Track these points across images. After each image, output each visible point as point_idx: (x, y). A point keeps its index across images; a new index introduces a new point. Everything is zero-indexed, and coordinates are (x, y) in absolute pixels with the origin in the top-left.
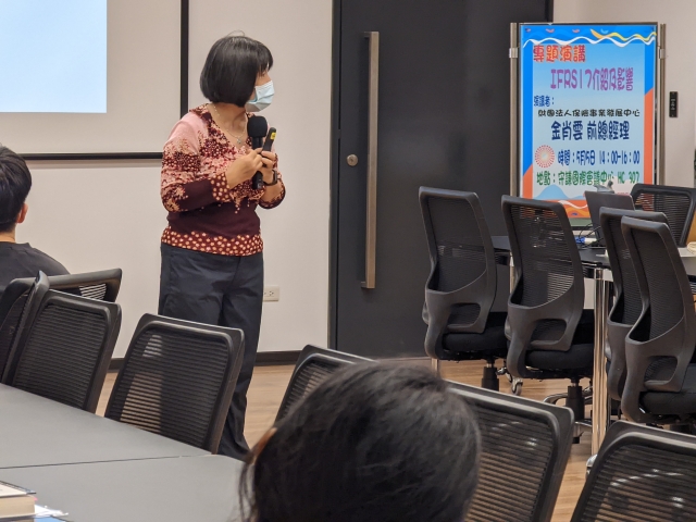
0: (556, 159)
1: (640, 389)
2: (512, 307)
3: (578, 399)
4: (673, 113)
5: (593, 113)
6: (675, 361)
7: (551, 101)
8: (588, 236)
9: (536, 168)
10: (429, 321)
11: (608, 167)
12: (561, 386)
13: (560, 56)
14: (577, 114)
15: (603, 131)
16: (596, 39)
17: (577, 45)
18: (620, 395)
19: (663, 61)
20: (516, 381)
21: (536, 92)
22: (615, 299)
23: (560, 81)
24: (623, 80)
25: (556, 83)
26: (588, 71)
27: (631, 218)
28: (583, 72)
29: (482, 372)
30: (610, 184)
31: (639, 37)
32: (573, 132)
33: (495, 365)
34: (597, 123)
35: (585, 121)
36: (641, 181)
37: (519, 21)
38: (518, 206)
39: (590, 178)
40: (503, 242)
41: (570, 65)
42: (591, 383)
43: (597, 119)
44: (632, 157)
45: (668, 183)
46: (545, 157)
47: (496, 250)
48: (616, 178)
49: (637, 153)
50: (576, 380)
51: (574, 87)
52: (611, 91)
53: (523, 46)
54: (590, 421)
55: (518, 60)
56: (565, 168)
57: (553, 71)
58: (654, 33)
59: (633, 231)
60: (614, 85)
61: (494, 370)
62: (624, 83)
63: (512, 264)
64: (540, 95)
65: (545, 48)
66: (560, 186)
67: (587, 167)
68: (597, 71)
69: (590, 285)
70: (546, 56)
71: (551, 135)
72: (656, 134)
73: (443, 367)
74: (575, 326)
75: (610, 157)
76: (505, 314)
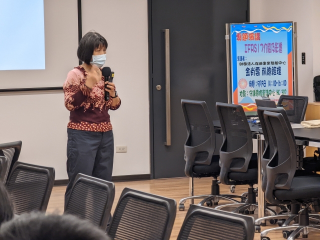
0: (248, 85)
1: (273, 188)
2: (221, 153)
3: (253, 194)
4: (304, 62)
5: (265, 63)
6: (287, 175)
7: (245, 59)
9: (239, 89)
10: (186, 160)
11: (272, 88)
13: (249, 38)
14: (257, 64)
15: (269, 72)
16: (265, 30)
17: (256, 33)
19: (296, 39)
20: (231, 187)
21: (239, 54)
23: (249, 49)
24: (278, 48)
26: (262, 45)
27: (267, 112)
28: (259, 45)
31: (285, 28)
32: (256, 72)
33: (217, 179)
34: (266, 68)
35: (261, 67)
36: (287, 94)
37: (229, 23)
39: (264, 93)
40: (218, 123)
41: (253, 42)
43: (267, 66)
44: (283, 83)
45: (299, 95)
46: (243, 84)
47: (215, 127)
48: (276, 93)
49: (285, 81)
50: (252, 185)
51: (256, 52)
52: (272, 53)
53: (232, 34)
54: (257, 203)
55: (230, 40)
56: (252, 89)
57: (246, 45)
58: (291, 26)
59: (269, 117)
60: (274, 51)
61: (216, 181)
62: (278, 49)
64: (240, 56)
65: (242, 34)
66: (250, 97)
67: (262, 88)
68: (266, 44)
69: (255, 142)
70: (242, 38)
71: (246, 74)
72: (294, 72)
73: (194, 181)
74: (249, 161)
75: (273, 83)
76: (219, 156)
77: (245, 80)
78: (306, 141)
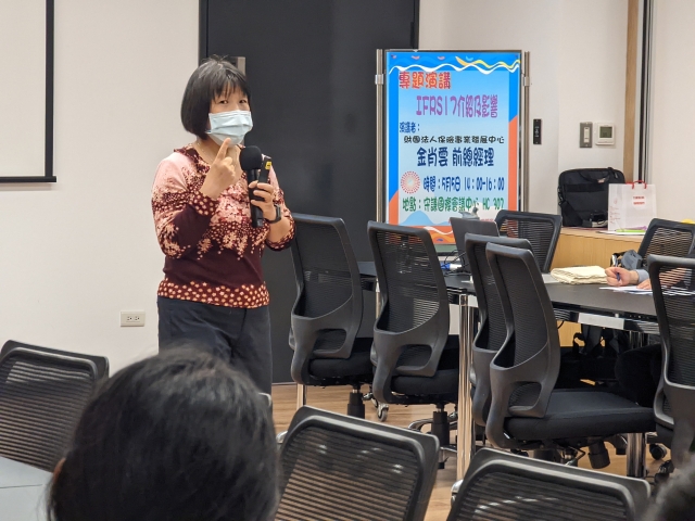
0: (422, 186)
1: (505, 414)
2: (378, 333)
3: (443, 425)
4: (537, 140)
5: (459, 139)
6: (538, 387)
7: (416, 128)
8: (454, 262)
9: (402, 195)
10: (295, 346)
11: (473, 193)
12: (426, 411)
13: (426, 83)
14: (443, 141)
15: (468, 158)
16: (460, 66)
17: (443, 72)
18: (485, 420)
19: (527, 88)
20: (381, 407)
21: (403, 117)
22: (480, 325)
23: (425, 108)
24: (487, 107)
25: (422, 109)
26: (453, 98)
27: (495, 245)
28: (449, 100)
29: (348, 397)
30: (475, 210)
31: (503, 65)
32: (439, 159)
33: (361, 391)
34: (462, 150)
35: (451, 147)
36: (506, 208)
37: (384, 48)
38: (384, 232)
39: (455, 204)
40: (370, 268)
41: (436, 92)
42: (456, 408)
43: (463, 146)
44: (496, 184)
45: (532, 210)
46: (411, 183)
47: (363, 276)
48: (481, 204)
49: (501, 180)
50: (441, 405)
51: (440, 113)
52: (476, 118)
53: (389, 72)
54: (455, 446)
55: (384, 86)
56: (431, 195)
57: (419, 98)
58: (518, 61)
59: (498, 257)
60: (479, 112)
61: (360, 396)
62: (489, 110)
63: (378, 290)
64: (406, 121)
65: (410, 75)
66: (426, 212)
67: (452, 193)
68: (462, 98)
69: (455, 311)
70: (411, 83)
71: (417, 161)
72: (521, 161)
73: (308, 393)
74: (441, 350)
75: (475, 184)
76: (372, 339)
77: (415, 175)
78: (573, 312)
